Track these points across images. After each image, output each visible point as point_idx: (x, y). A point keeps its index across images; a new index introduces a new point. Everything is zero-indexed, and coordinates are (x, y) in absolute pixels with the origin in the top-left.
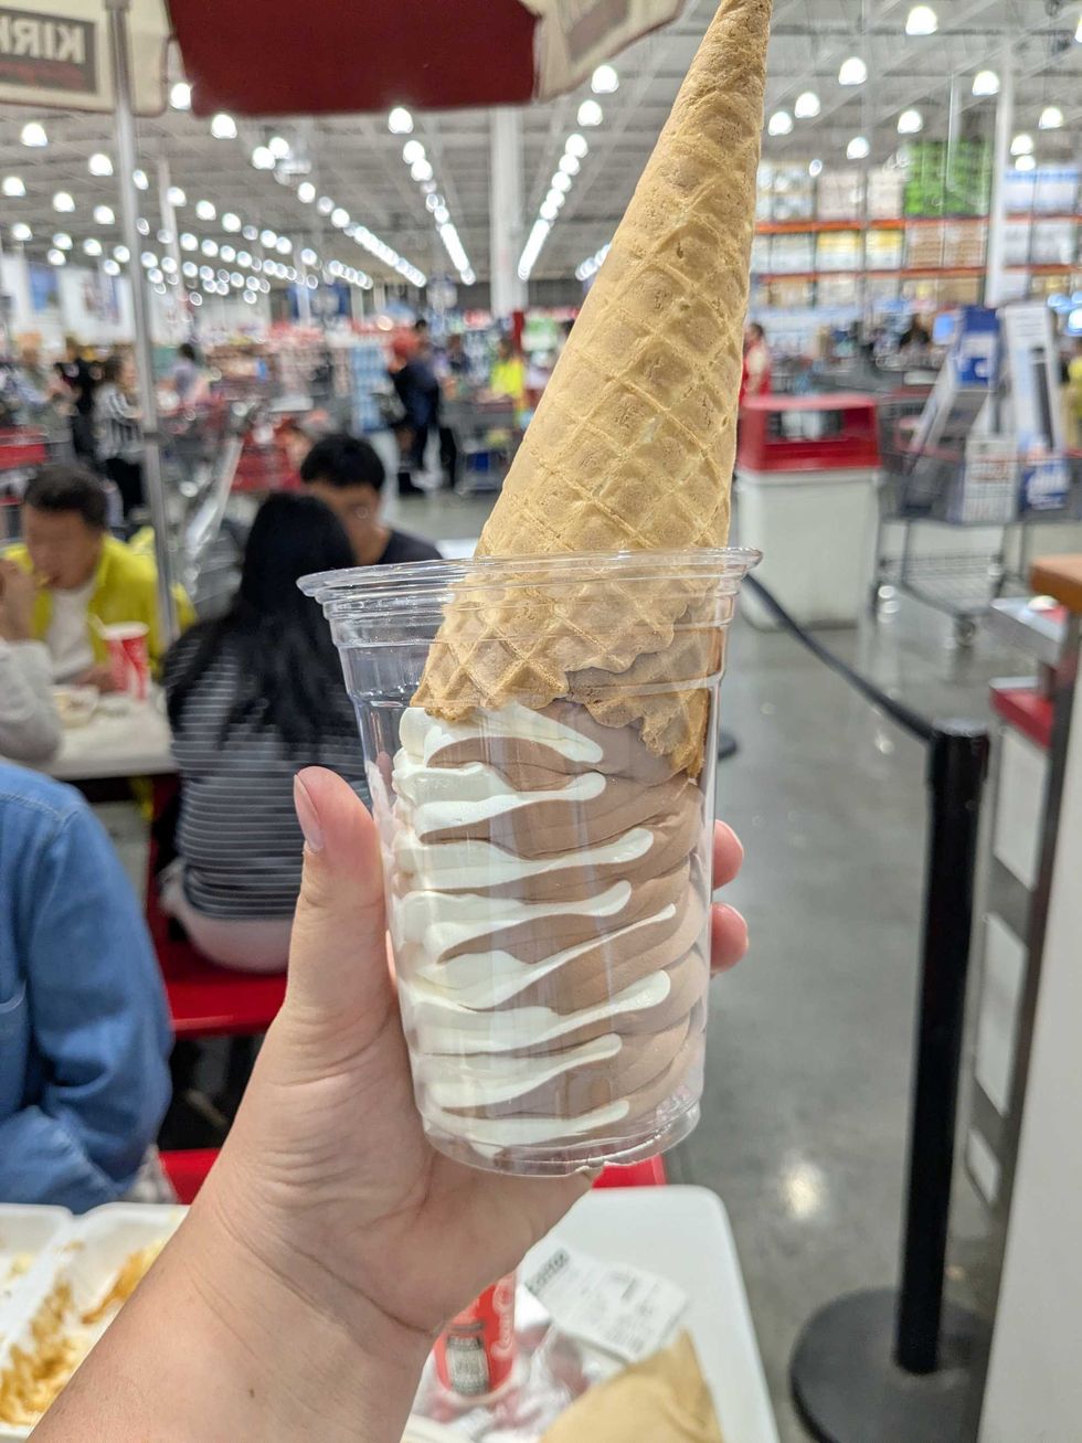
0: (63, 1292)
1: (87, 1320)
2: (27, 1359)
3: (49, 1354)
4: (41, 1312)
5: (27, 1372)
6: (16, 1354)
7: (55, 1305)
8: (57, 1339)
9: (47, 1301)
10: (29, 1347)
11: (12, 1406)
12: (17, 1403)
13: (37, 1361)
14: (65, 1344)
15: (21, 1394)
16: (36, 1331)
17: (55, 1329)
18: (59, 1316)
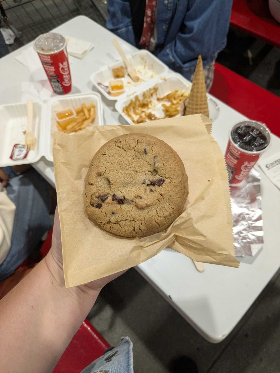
0: (156, 89)
1: (158, 100)
2: (139, 101)
3: (145, 102)
4: (147, 91)
5: (138, 103)
6: (137, 98)
7: (152, 91)
8: (149, 100)
9: (150, 89)
10: (141, 98)
11: (131, 110)
12: (132, 110)
13: (141, 102)
14: (150, 102)
15: (134, 108)
16: (144, 95)
17: (149, 98)
18: (152, 95)
